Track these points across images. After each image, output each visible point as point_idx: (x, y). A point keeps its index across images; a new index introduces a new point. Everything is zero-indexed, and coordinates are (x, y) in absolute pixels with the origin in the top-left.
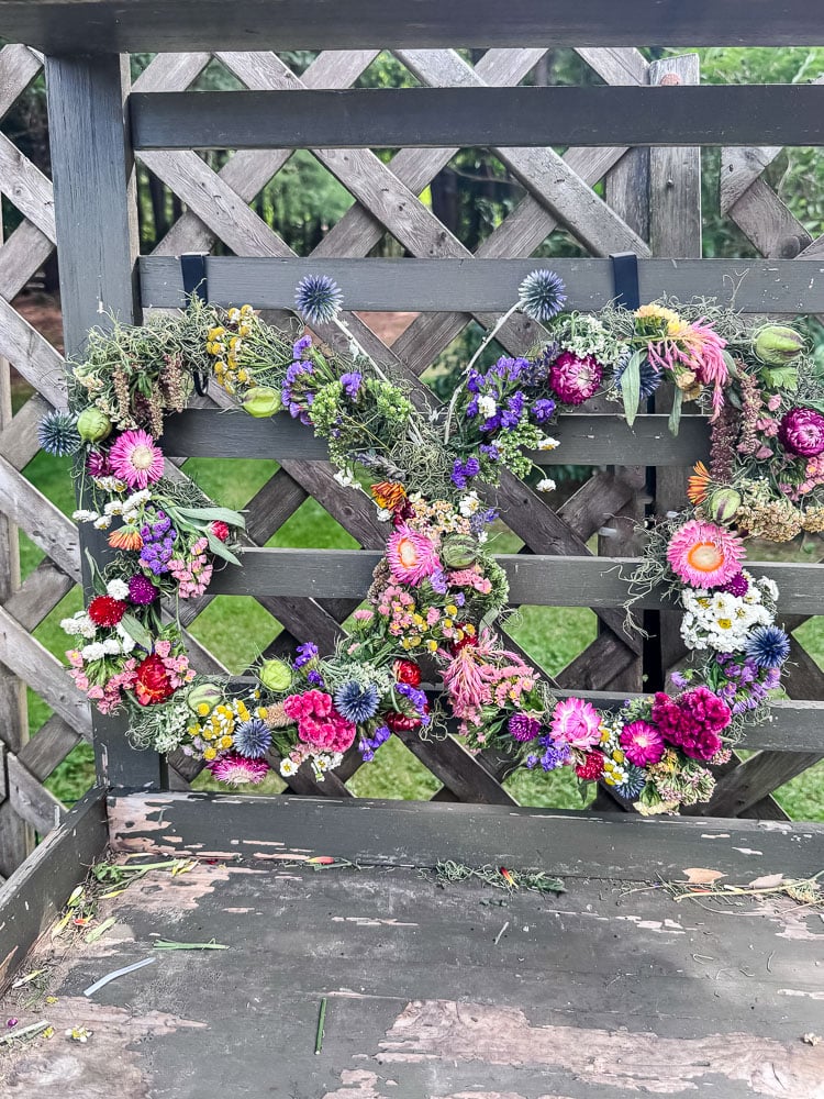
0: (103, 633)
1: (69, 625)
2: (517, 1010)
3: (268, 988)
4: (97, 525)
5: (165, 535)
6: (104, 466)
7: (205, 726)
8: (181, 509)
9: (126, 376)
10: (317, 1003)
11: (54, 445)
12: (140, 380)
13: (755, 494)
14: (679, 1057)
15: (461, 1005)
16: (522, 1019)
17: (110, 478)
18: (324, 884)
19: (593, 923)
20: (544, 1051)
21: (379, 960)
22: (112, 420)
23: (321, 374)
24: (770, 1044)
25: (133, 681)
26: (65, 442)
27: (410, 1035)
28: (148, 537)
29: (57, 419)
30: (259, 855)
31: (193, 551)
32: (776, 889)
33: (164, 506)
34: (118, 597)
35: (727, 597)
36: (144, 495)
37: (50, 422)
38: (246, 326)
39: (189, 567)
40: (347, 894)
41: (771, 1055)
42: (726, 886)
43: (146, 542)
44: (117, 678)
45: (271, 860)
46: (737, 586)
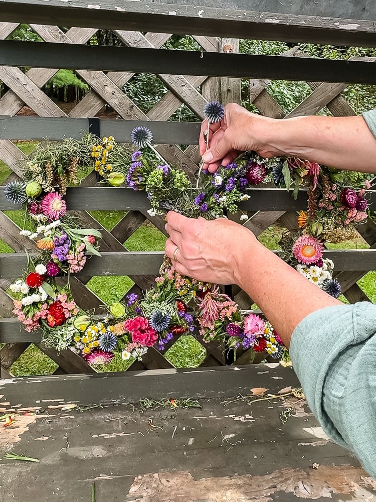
0: (32, 291)
1: (14, 287)
2: (187, 472)
3: (63, 481)
4: (31, 238)
5: (64, 243)
6: (38, 209)
7: (83, 336)
8: (72, 230)
9: (53, 166)
10: (90, 486)
11: (12, 197)
12: (58, 169)
13: (330, 224)
14: (263, 485)
15: (160, 474)
16: (190, 477)
17: (41, 215)
18: (85, 418)
19: (214, 421)
20: (203, 492)
21: (117, 456)
22: (43, 187)
23: (145, 168)
24: (299, 471)
25: (47, 315)
26: (17, 196)
27: (138, 495)
28: (57, 244)
29: (15, 185)
30: (51, 407)
31: (78, 250)
32: (289, 394)
33: (64, 228)
34: (41, 273)
35: (316, 268)
36: (57, 223)
37: (12, 186)
38: (110, 146)
39: (76, 258)
40: (98, 422)
41: (301, 477)
42: (269, 395)
43: (56, 246)
44: (39, 314)
45: (58, 408)
46: (319, 264)
